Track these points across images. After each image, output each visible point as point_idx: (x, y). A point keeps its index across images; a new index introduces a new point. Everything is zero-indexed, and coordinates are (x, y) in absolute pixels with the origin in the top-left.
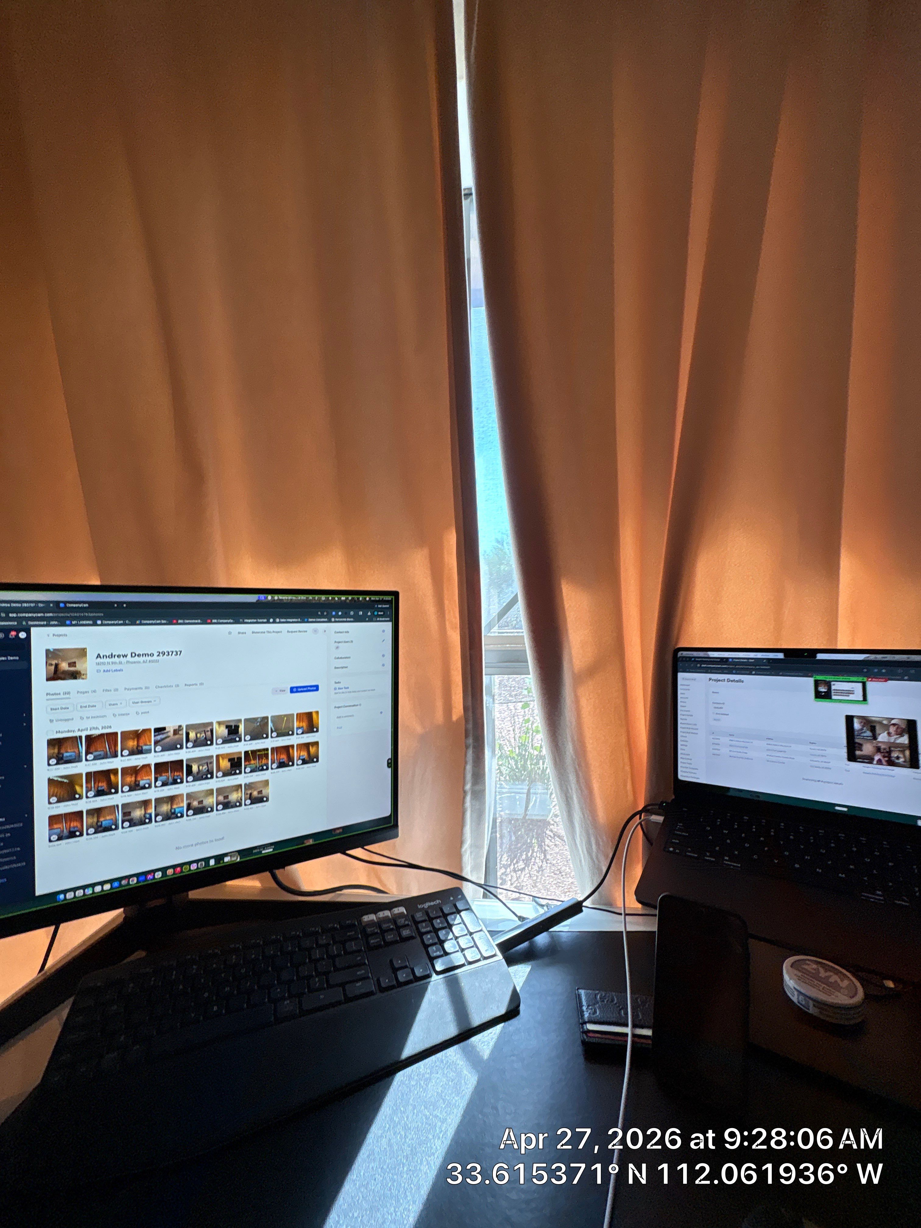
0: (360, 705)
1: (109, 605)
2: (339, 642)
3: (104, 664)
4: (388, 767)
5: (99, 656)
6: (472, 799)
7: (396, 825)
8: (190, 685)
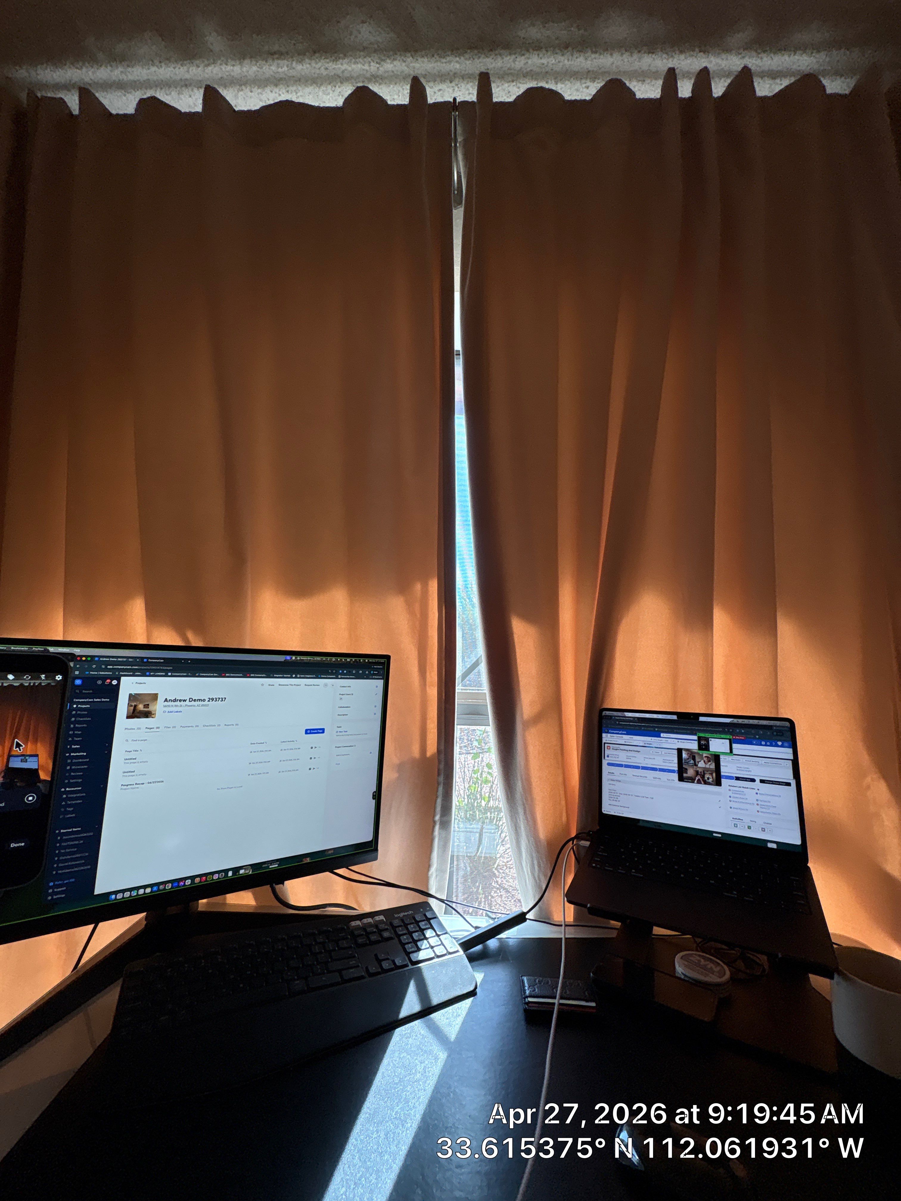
0: (355, 746)
1: (179, 660)
2: (342, 695)
3: (169, 706)
4: (373, 799)
5: (166, 700)
6: (439, 829)
7: (376, 850)
8: (228, 725)
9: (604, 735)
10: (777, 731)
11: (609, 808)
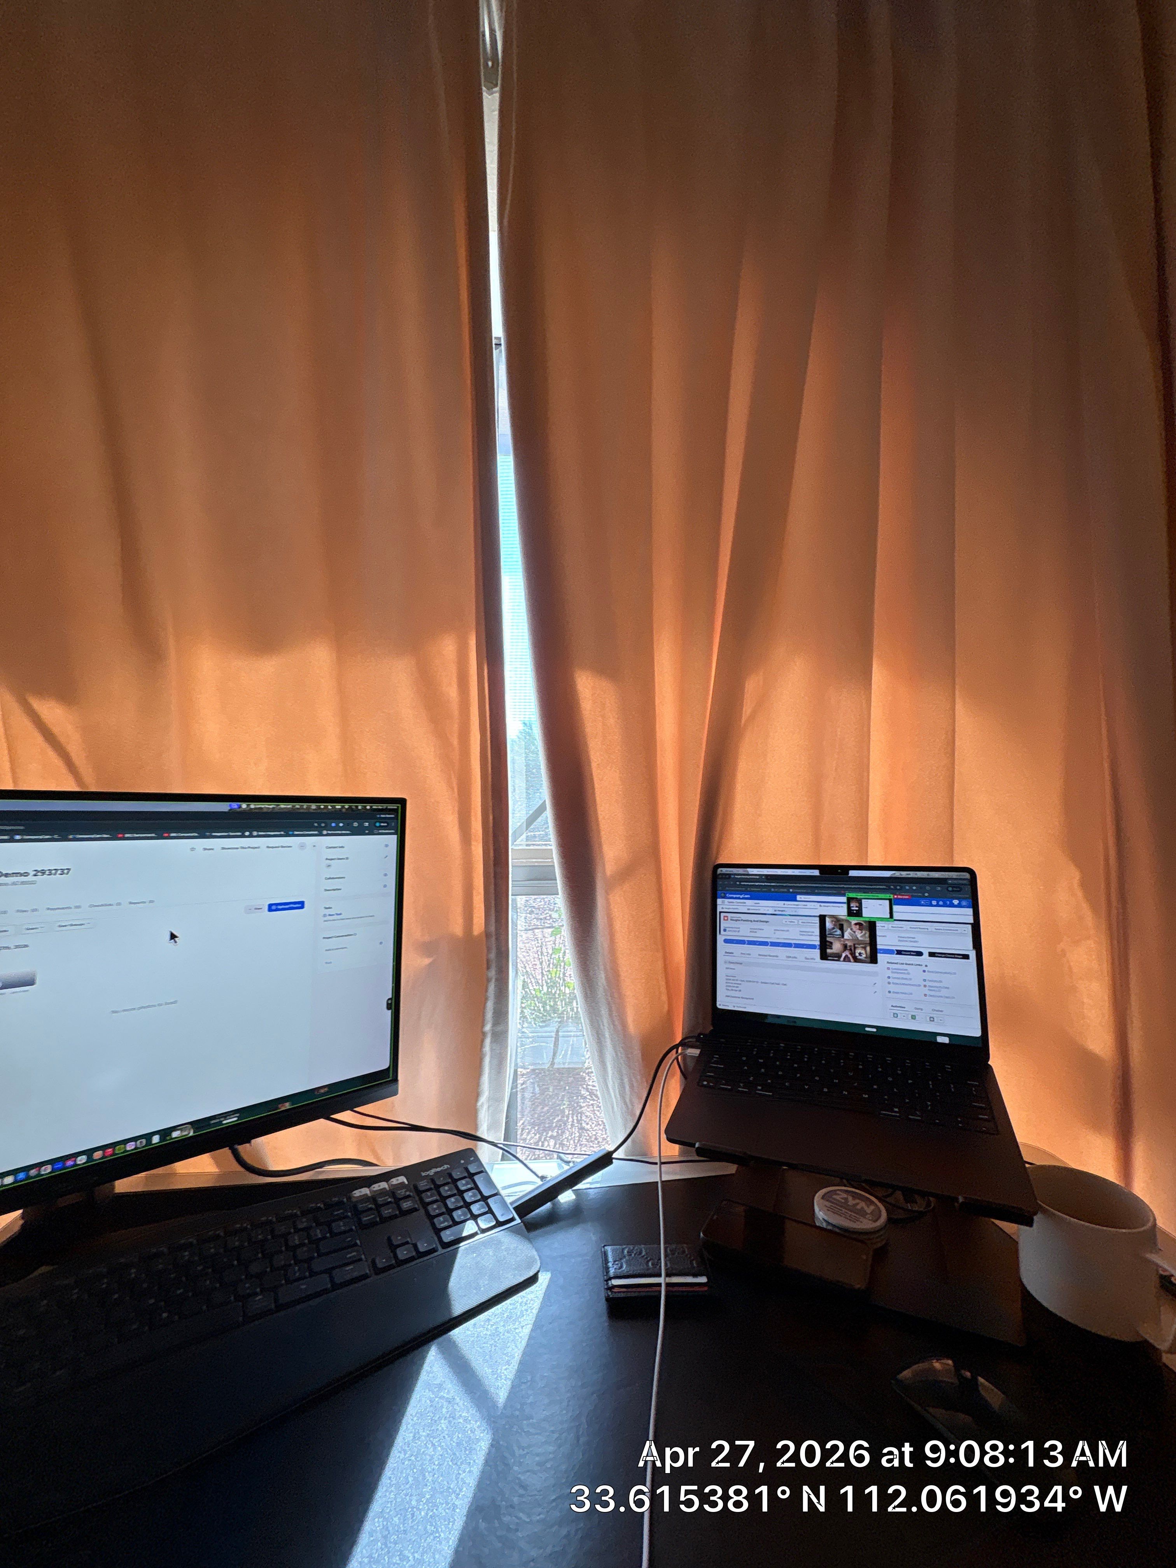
0: (356, 934)
2: (331, 859)
4: (388, 1009)
6: (491, 1042)
7: (395, 1079)
9: (719, 901)
10: (953, 886)
11: (725, 1001)
